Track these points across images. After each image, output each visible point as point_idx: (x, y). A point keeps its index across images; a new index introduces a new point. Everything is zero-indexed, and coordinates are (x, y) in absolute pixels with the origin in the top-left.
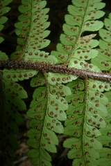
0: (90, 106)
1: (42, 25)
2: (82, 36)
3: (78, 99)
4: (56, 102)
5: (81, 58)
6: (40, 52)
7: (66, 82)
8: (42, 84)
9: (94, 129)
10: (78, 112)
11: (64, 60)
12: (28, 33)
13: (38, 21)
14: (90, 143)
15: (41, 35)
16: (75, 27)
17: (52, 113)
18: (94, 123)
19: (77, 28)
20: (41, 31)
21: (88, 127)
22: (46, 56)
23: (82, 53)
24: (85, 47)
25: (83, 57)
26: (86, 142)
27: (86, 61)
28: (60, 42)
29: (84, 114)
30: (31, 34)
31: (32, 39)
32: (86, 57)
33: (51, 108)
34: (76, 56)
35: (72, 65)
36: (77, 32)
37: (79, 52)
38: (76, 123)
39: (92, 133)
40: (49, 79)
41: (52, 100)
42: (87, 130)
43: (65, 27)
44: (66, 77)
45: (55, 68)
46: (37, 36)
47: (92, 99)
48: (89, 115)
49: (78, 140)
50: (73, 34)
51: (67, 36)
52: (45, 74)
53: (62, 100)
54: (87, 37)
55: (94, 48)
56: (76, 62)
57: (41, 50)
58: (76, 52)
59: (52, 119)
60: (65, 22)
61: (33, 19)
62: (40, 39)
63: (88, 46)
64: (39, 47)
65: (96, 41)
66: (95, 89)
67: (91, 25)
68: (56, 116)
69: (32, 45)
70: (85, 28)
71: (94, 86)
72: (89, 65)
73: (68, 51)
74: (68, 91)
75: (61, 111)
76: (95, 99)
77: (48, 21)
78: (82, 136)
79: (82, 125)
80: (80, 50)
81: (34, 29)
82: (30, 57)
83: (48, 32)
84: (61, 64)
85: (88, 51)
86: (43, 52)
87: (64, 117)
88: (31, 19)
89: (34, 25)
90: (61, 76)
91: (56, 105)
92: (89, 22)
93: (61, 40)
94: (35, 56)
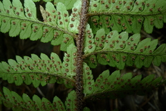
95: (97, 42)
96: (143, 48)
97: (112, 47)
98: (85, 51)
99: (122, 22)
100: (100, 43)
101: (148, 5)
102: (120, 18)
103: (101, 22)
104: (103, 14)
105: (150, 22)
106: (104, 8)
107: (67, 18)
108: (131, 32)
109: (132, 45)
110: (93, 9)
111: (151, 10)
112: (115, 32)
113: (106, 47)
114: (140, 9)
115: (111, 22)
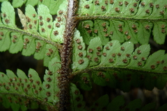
0: (114, 12)
1: (11, 80)
2: (22, 28)
3: (105, 27)
4: (111, 57)
5: (50, 27)
6: (46, 82)
7: (83, 45)
8: (88, 76)
9: (143, 5)
10: (121, 27)
11: (54, 49)
12: (23, 97)
13: (7, 85)
14: (161, 10)
15: (23, 81)
16: (12, 39)
17: (125, 61)
18: (135, 5)
19: (12, 34)
20: (18, 81)
21: (141, 13)
22: (51, 74)
23: (44, 27)
24: (35, 22)
25: (48, 24)
26: (158, 15)
27: (54, 20)
28: (32, 56)
29: (124, 19)
30: (24, 94)
31: (30, 92)
32: (49, 20)
33: (118, 63)
34: (48, 33)
35: (61, 38)
36: (18, 35)
37: (43, 30)
38: (135, 29)
39: (148, 8)
40: (81, 67)
41: (107, 62)
42: (144, 14)
43: (14, 51)
44: (76, 45)
45: (66, 61)
46: (25, 87)
47: (104, 9)
48: (125, 12)
49: (156, 26)
50: (21, 39)
51: (24, 47)
52: (74, 73)
53: (108, 49)
54: (23, 21)
55: (36, 11)
56: (56, 33)
57: (43, 80)
58: (42, 34)
59: (132, 60)
60: (7, 51)
61: (6, 91)
62: (29, 82)
63: (34, 19)
64: (38, 83)
65: (27, 9)
66: (90, 5)
67: (7, 18)
68: (128, 56)
69: (36, 92)
70: (12, 24)
71: (87, 7)
72: (59, 16)
73: (42, 45)
74: (95, 42)
75: (122, 50)
76: (104, 5)
77: (5, 73)
78: (152, 21)
79: (138, 21)
80: (40, 29)
81: (17, 89)
82: (52, 95)
83: (20, 72)
84: (60, 53)
85: (41, 18)
86: (46, 77)
87: (129, 45)
88: (6, 94)
89: (13, 90)
90: (77, 52)
91: (114, 56)
92: (4, 20)
93: (29, 55)
94: (52, 88)
95: (91, 55)
96: (154, 64)
97: (111, 62)
98: (74, 68)
99: (125, 29)
100: (95, 56)
101: (158, 7)
102: (121, 23)
103: (96, 29)
104: (97, 18)
105: (161, 30)
106: (100, 10)
107: (51, 23)
108: (136, 42)
109: (140, 60)
110: (83, 11)
111: (162, 14)
112: (115, 42)
113: (104, 62)
114: (147, 12)
115: (110, 30)
